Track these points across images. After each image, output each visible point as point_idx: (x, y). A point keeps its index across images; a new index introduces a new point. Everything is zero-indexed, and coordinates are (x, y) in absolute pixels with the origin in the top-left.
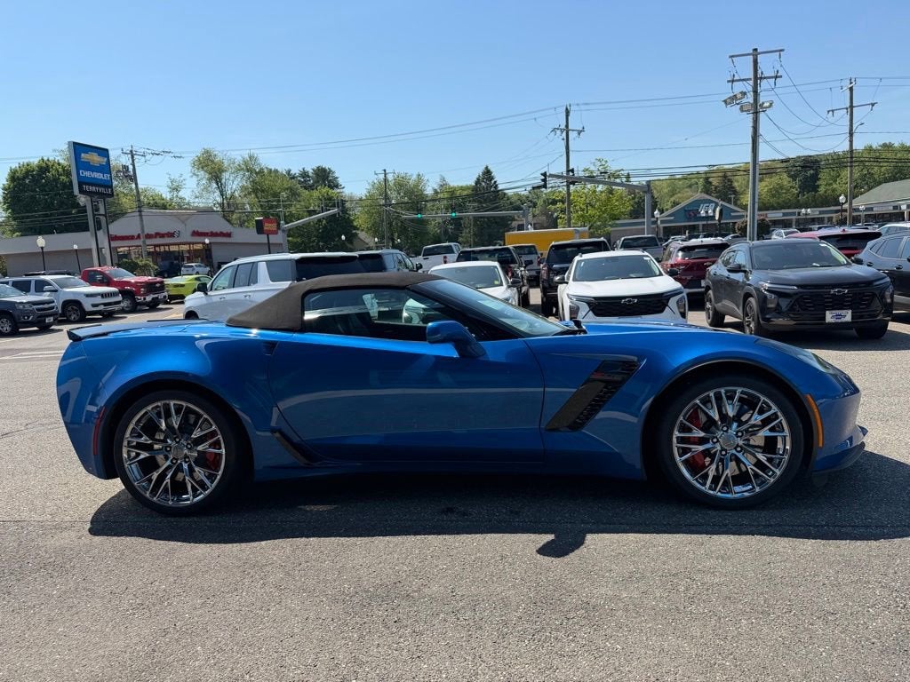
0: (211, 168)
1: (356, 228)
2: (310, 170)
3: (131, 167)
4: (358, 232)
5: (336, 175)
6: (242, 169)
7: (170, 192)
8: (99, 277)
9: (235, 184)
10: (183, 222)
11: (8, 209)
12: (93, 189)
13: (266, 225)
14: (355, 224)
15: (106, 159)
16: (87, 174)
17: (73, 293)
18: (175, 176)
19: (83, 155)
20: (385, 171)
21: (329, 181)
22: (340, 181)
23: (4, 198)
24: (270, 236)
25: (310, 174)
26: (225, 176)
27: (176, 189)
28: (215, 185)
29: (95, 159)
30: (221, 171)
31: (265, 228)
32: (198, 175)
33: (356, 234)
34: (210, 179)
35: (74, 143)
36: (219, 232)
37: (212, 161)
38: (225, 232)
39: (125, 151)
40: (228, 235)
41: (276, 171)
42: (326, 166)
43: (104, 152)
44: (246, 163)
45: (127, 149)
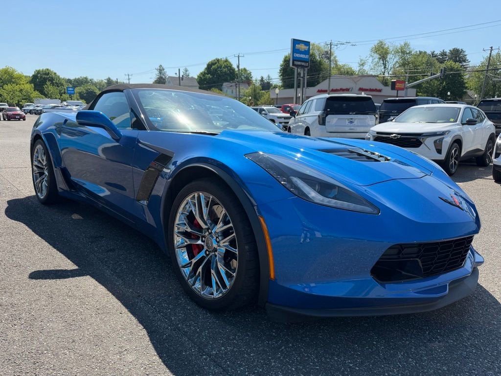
0: (382, 53)
1: (466, 88)
2: (447, 51)
3: (329, 52)
4: (468, 91)
5: (466, 53)
6: (399, 52)
7: (359, 66)
8: (288, 109)
9: (393, 61)
10: (355, 83)
11: (281, 75)
12: (299, 63)
13: (398, 84)
14: (467, 85)
15: (308, 47)
16: (297, 55)
17: (272, 116)
18: (363, 58)
19: (297, 45)
20: (492, 48)
21: (460, 58)
22: (468, 58)
23: (280, 70)
24: (399, 91)
25: (447, 54)
26: (389, 56)
27: (363, 65)
28: (382, 62)
29: (302, 47)
30: (387, 53)
31: (396, 86)
32: (373, 57)
33: (466, 92)
34: (380, 58)
35: (294, 39)
36: (374, 89)
37: (383, 48)
38: (378, 89)
39: (327, 43)
40: (380, 91)
41: (425, 53)
42: (459, 47)
43: (307, 43)
44: (402, 48)
45: (329, 42)
